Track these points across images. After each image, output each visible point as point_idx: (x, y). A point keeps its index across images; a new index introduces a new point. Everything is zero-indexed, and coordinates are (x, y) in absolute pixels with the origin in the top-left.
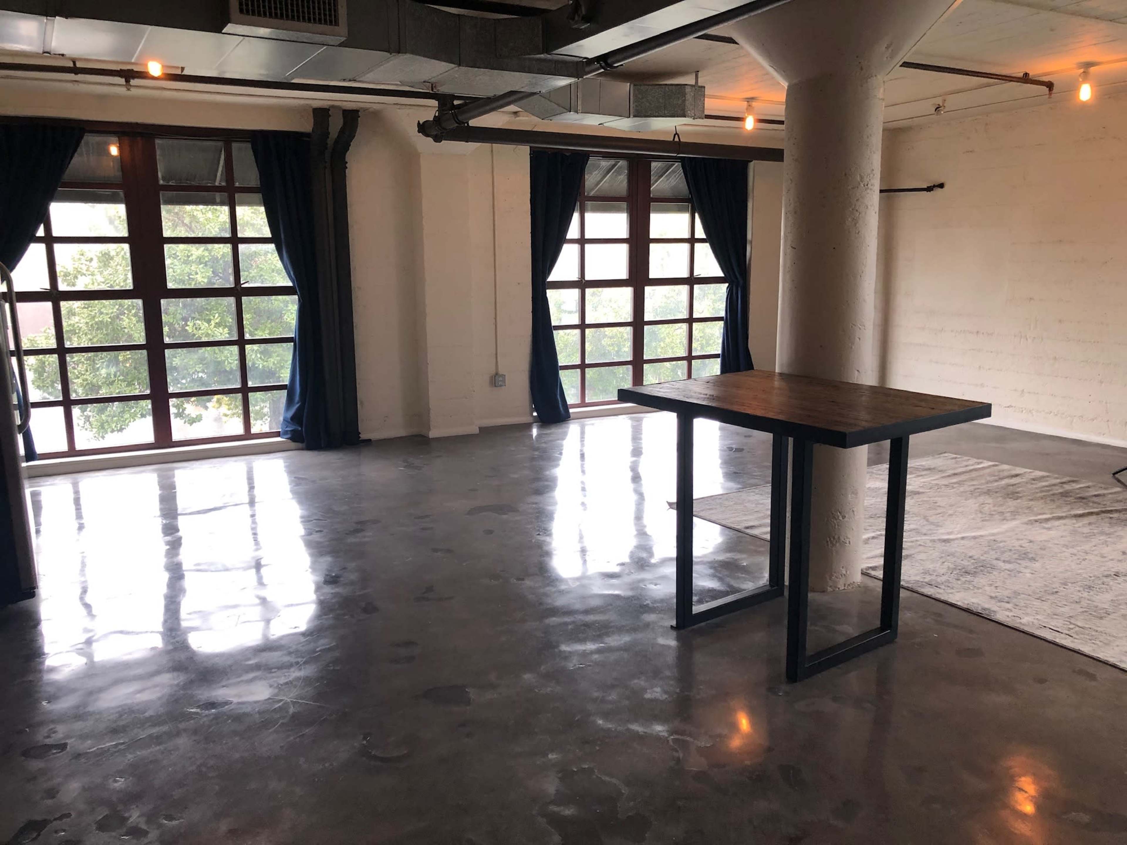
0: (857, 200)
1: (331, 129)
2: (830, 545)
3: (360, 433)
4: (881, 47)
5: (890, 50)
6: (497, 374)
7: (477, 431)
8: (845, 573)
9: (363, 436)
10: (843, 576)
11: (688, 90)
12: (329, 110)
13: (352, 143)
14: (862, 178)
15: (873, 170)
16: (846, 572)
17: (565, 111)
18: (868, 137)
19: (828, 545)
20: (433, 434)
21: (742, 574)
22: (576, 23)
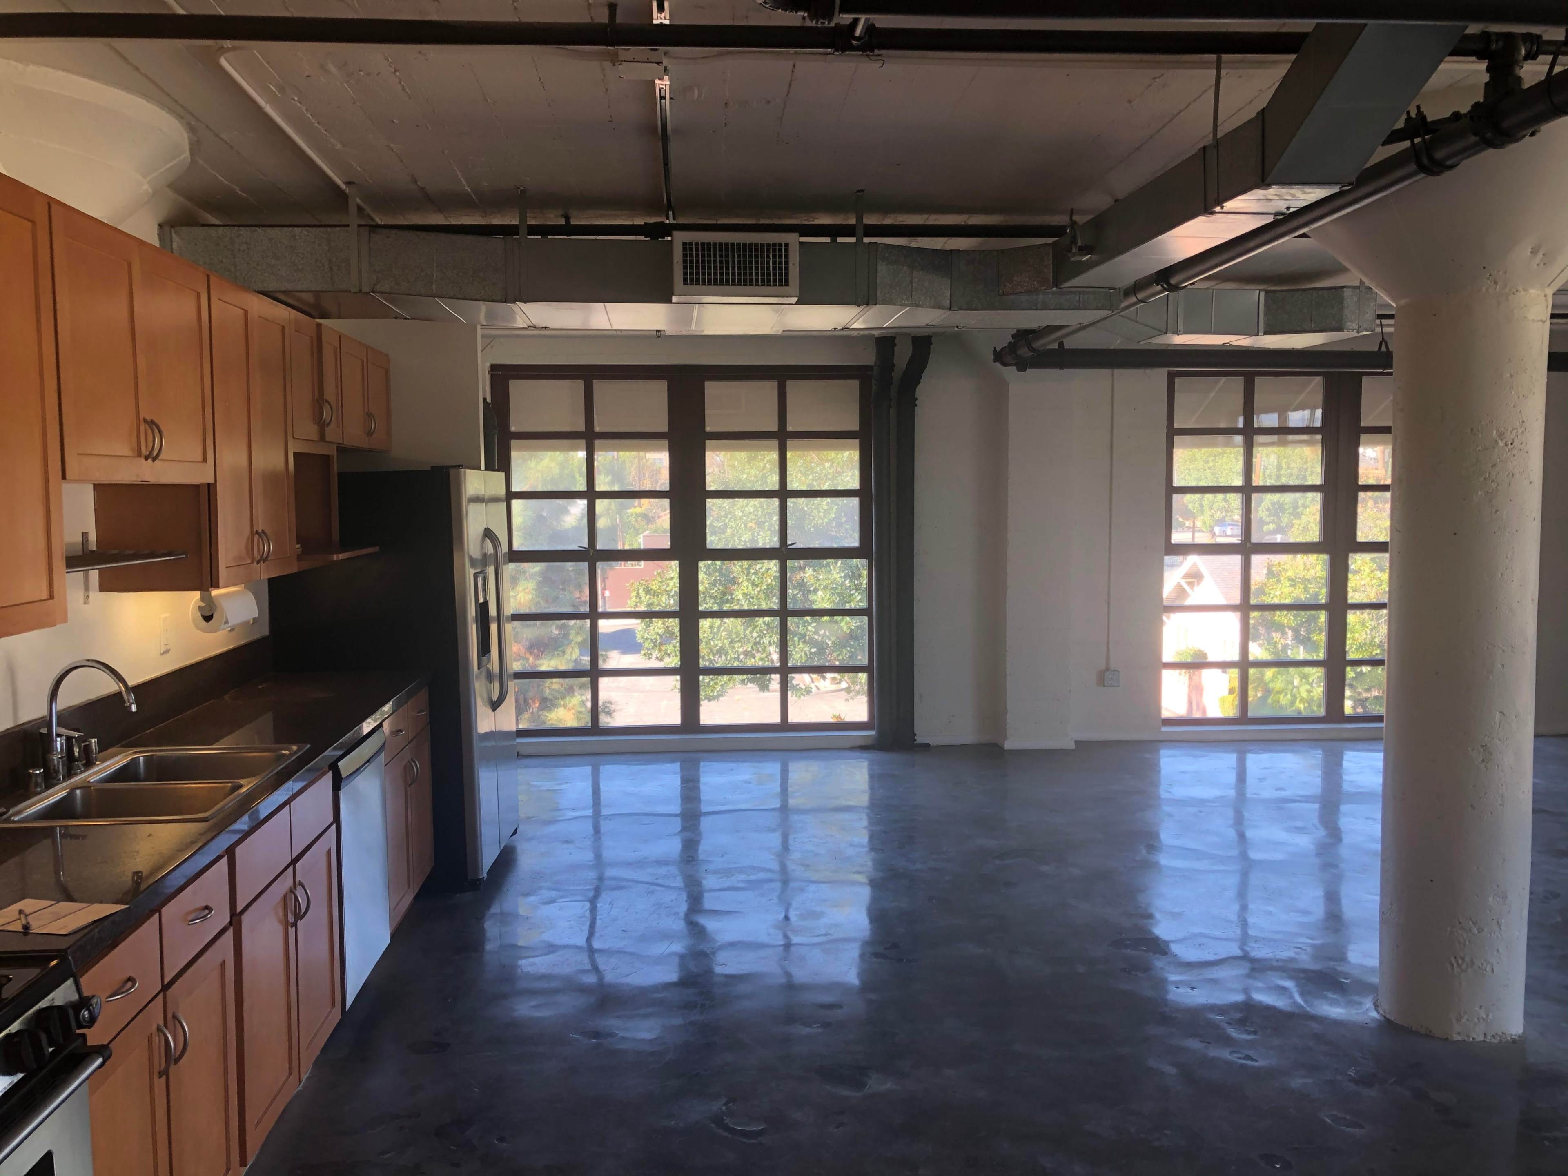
0: (1494, 465)
1: (896, 361)
2: (1457, 970)
3: (916, 735)
4: (1523, 251)
5: (1540, 255)
6: (1107, 669)
7: (1072, 746)
8: (1484, 1016)
9: (919, 739)
10: (1481, 1020)
11: (1347, 293)
12: (895, 338)
13: (923, 375)
14: (1501, 435)
15: (1523, 422)
16: (1487, 1016)
17: (1160, 333)
18: (1511, 376)
19: (1453, 969)
20: (1008, 745)
21: (1334, 994)
22: (1074, 255)
